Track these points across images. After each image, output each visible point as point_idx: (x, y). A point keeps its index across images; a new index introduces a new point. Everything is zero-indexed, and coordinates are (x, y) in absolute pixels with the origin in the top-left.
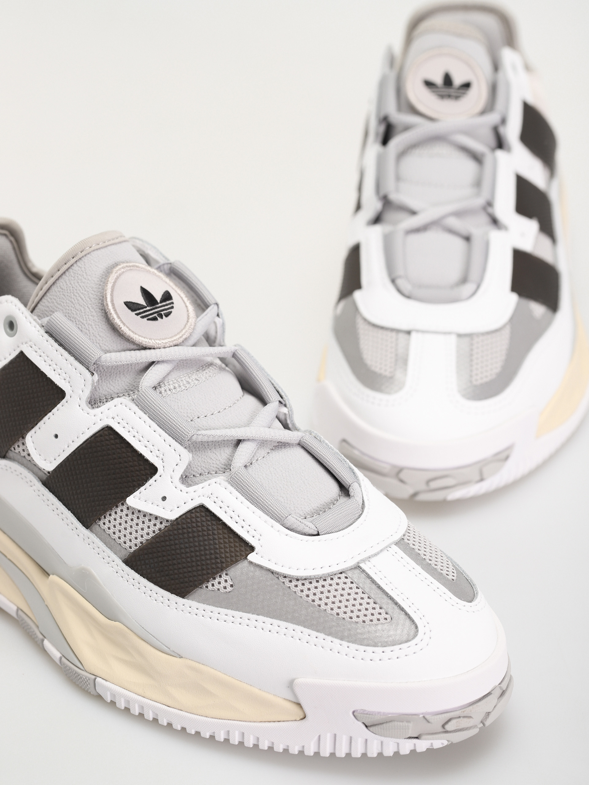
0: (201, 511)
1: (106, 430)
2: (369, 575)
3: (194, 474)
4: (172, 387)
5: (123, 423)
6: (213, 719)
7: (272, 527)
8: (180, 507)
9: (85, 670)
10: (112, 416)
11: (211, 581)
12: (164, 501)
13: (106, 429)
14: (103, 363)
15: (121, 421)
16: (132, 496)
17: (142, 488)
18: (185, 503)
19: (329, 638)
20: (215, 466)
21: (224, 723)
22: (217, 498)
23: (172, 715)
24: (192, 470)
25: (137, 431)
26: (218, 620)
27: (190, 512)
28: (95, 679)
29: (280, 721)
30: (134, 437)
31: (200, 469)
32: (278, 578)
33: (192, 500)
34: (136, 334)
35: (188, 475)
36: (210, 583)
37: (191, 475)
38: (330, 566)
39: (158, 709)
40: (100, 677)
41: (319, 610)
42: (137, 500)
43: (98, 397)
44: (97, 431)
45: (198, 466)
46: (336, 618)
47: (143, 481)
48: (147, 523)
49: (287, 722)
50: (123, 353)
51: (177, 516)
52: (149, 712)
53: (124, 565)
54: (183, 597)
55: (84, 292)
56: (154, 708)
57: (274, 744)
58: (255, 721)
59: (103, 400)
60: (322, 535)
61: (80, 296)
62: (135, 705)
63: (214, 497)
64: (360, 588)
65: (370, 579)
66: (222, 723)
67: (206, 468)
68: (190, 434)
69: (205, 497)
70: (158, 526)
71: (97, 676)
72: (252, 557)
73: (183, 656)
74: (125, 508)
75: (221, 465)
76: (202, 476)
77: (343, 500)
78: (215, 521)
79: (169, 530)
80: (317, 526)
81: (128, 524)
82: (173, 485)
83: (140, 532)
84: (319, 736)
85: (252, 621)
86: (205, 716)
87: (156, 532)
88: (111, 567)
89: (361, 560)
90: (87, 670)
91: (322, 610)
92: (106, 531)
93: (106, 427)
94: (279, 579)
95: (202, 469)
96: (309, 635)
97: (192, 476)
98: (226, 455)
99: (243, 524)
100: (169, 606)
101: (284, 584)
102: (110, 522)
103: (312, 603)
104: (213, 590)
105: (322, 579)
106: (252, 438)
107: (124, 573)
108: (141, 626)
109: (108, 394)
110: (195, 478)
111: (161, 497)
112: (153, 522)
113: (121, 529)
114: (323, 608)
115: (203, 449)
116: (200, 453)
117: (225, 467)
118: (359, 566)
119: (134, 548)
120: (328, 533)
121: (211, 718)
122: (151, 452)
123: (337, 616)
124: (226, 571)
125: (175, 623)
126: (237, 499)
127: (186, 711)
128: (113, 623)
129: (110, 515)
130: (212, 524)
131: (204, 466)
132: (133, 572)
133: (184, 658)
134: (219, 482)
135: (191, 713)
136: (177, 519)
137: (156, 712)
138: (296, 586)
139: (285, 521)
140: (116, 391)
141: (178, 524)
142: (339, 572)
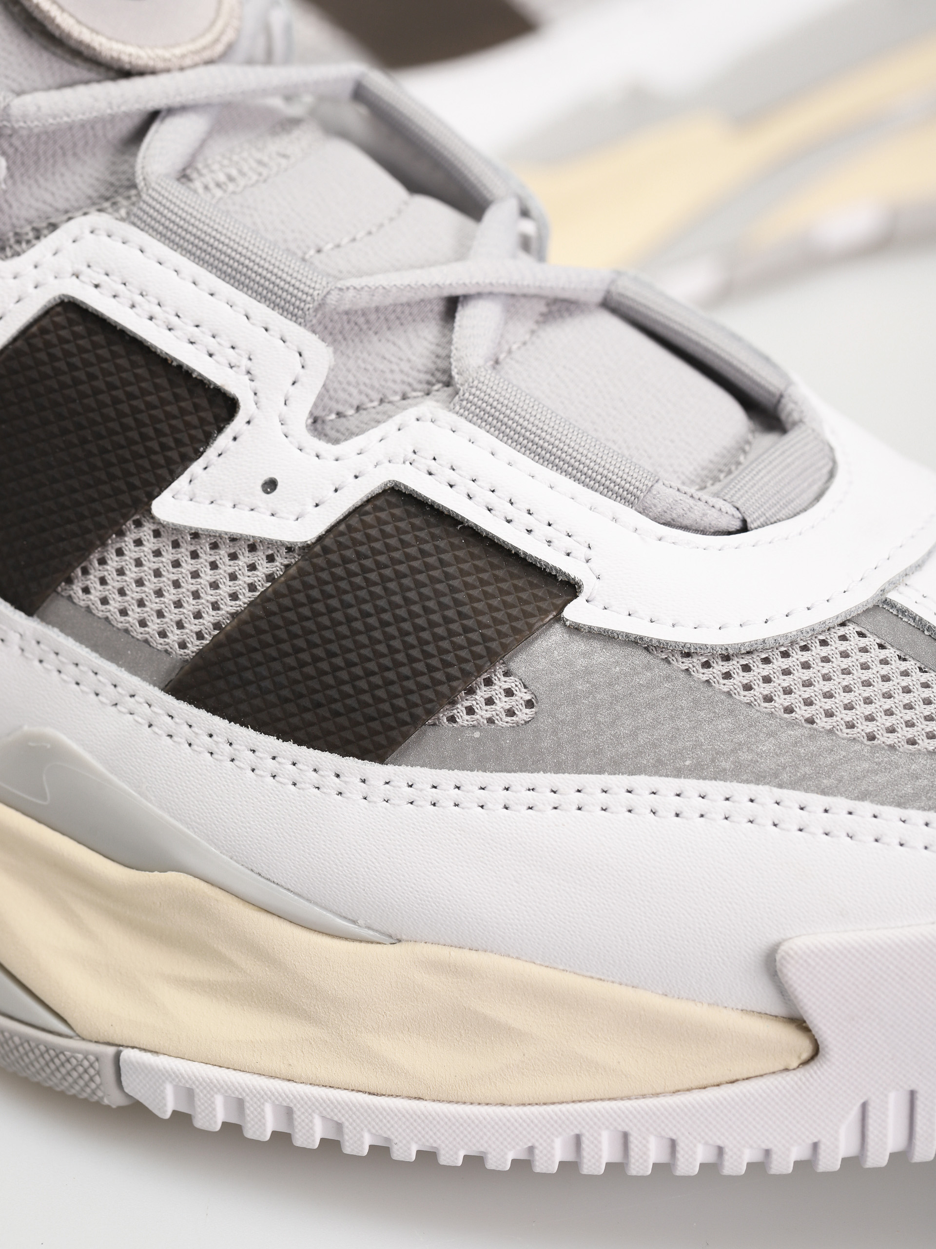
0: (390, 505)
1: (58, 314)
2: (921, 619)
3: (340, 408)
4: (222, 178)
5: (112, 284)
6: (527, 1109)
7: (615, 520)
8: (323, 503)
9: (78, 1035)
10: (70, 270)
11: (462, 700)
12: (268, 493)
13: (59, 309)
14: (17, 121)
15: (101, 279)
16: (166, 494)
17: (196, 467)
18: (336, 490)
19: (866, 808)
20: (398, 377)
21: (564, 1115)
22: (434, 459)
23: (392, 1118)
24: (331, 398)
25: (156, 302)
26: (507, 808)
27: (357, 511)
28: (117, 1057)
29: (737, 1080)
30: (151, 318)
31: (355, 392)
32: (666, 660)
33: (356, 477)
34: (98, 33)
35: (322, 414)
36: (459, 706)
37: (331, 412)
38: (809, 609)
39: (343, 1108)
40: (133, 1047)
41: (812, 733)
42: (185, 502)
43: (8, 227)
44: (31, 320)
45: (349, 383)
46: (869, 748)
47: (196, 446)
48: (226, 566)
49: (760, 1078)
50: (68, 92)
51: (320, 529)
52: (311, 1121)
53: (170, 700)
54: (381, 759)
56: (328, 1106)
57: (727, 1150)
58: (658, 1091)
59: (27, 234)
60: (756, 528)
62: (263, 1110)
63: (426, 458)
64: (907, 657)
65: (926, 633)
66: (556, 1114)
67: (372, 387)
68: (319, 290)
69: (398, 463)
70: (264, 568)
71: (122, 1046)
72: (574, 612)
73: (404, 937)
74: (147, 532)
75: (415, 374)
76: (364, 412)
77: (768, 440)
78: (438, 526)
79: (302, 572)
80: (738, 505)
81: (164, 579)
82: (291, 443)
83: (208, 596)
84: (864, 1107)
85: (616, 794)
86: (497, 1104)
87: (258, 587)
88: (124, 713)
89: (889, 581)
90: (85, 1034)
91: (821, 732)
92: (95, 612)
93: (58, 305)
94: (669, 663)
95: (360, 392)
96: (802, 809)
97: (333, 416)
98: (426, 344)
99: (530, 522)
100: (340, 793)
101: (690, 674)
102: (103, 581)
103: (786, 716)
104: (474, 726)
105: (798, 646)
106: (488, 289)
107: (176, 723)
108: (252, 870)
109: (39, 217)
110: (343, 420)
111: (261, 482)
112: (245, 559)
113: (143, 595)
114: (823, 724)
115: (356, 335)
116: (347, 346)
117: (428, 377)
118: (886, 602)
119: (195, 645)
120: (769, 523)
121: (518, 1105)
122: (211, 355)
123: (869, 743)
124: (503, 663)
125: (369, 840)
126: (493, 454)
127: (434, 1098)
128: (156, 877)
129: (102, 562)
130: (434, 537)
131: (367, 381)
132: (202, 715)
133: (407, 941)
134: (429, 416)
135: (450, 1102)
136: (320, 539)
137: (336, 1119)
138: (727, 676)
139: (649, 500)
140: (61, 205)
141: (326, 550)
142: (839, 623)
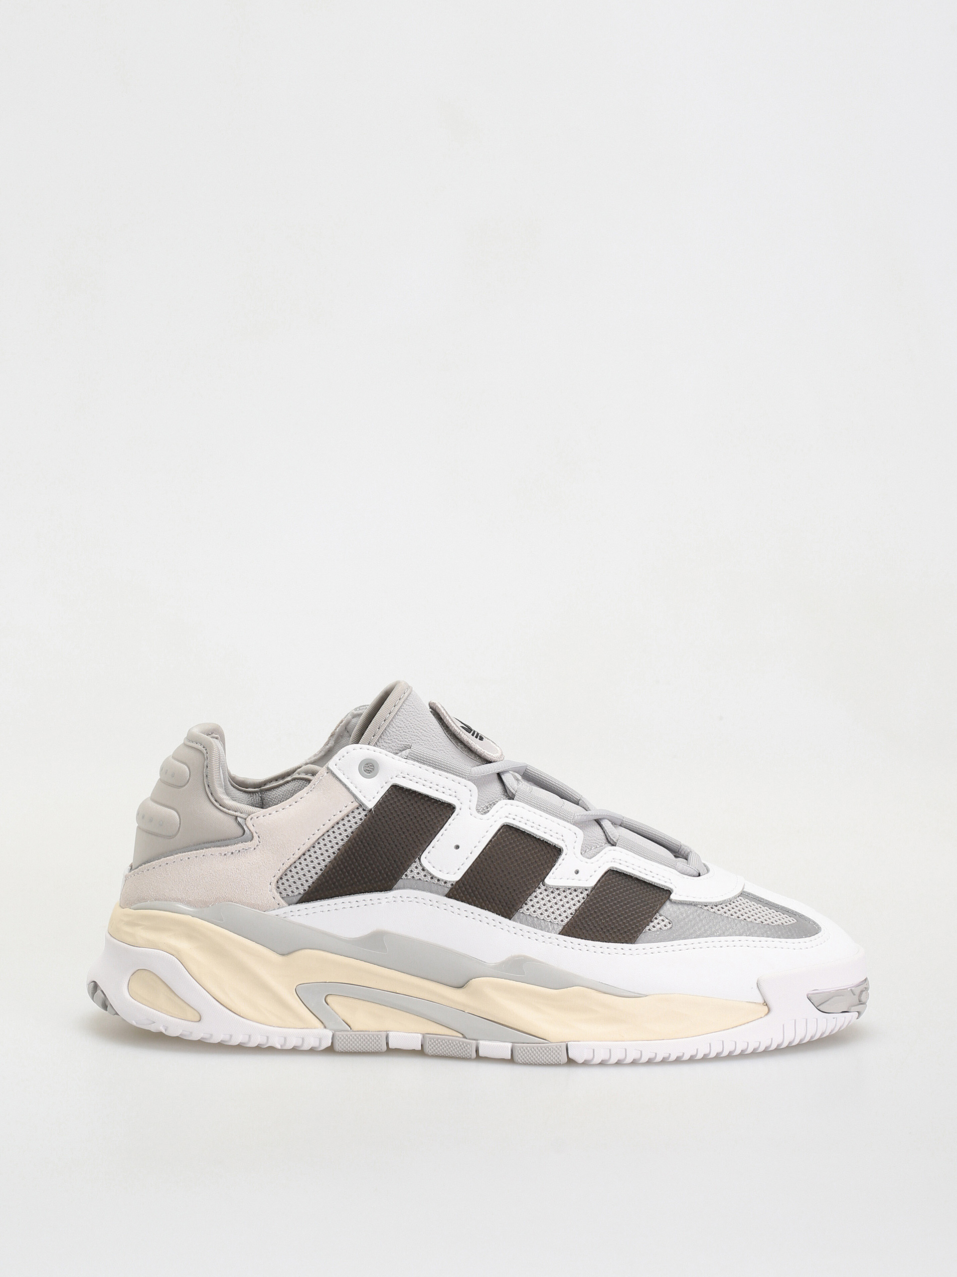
0: (613, 874)
1: (504, 829)
5: (518, 818)
7: (672, 872)
8: (592, 876)
10: (504, 815)
12: (577, 875)
13: (505, 826)
15: (514, 817)
16: (549, 876)
17: (554, 869)
18: (595, 872)
25: (532, 822)
26: (674, 951)
27: (603, 876)
28: (567, 1045)
30: (532, 827)
33: (600, 867)
36: (650, 926)
40: (571, 1041)
42: (554, 879)
44: (498, 830)
45: (590, 841)
47: (552, 863)
48: (570, 896)
49: (755, 1021)
51: (594, 883)
53: (563, 937)
54: (633, 943)
55: (423, 724)
59: (489, 806)
61: (421, 729)
63: (617, 860)
64: (755, 904)
69: (612, 861)
70: (580, 896)
71: (567, 1041)
72: (673, 897)
74: (547, 887)
76: (594, 850)
79: (594, 895)
81: (552, 903)
82: (580, 859)
83: (566, 905)
85: (702, 943)
87: (585, 898)
88: (548, 944)
89: (742, 886)
92: (539, 917)
96: (753, 941)
100: (625, 954)
101: (709, 910)
102: (533, 906)
104: (656, 931)
107: (568, 943)
109: (490, 802)
111: (574, 872)
112: (574, 893)
113: (547, 908)
118: (744, 892)
119: (566, 920)
122: (551, 836)
124: (658, 913)
128: (562, 990)
129: (531, 900)
132: (575, 939)
133: (650, 995)
134: (612, 849)
136: (596, 885)
138: (719, 910)
